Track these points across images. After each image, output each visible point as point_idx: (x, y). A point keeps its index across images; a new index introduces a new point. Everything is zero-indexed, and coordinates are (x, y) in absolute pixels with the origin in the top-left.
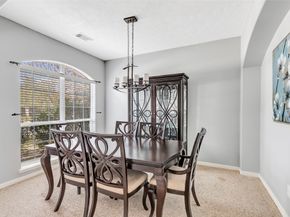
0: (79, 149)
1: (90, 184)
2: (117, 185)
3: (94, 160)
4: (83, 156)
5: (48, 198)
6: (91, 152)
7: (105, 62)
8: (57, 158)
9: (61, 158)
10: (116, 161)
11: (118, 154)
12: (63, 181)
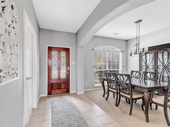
0: (114, 79)
1: (118, 93)
2: (128, 94)
3: (119, 84)
4: (115, 82)
5: (104, 96)
6: (118, 81)
7: (127, 41)
8: (106, 82)
9: (108, 82)
10: (127, 84)
11: (128, 82)
12: (109, 91)
